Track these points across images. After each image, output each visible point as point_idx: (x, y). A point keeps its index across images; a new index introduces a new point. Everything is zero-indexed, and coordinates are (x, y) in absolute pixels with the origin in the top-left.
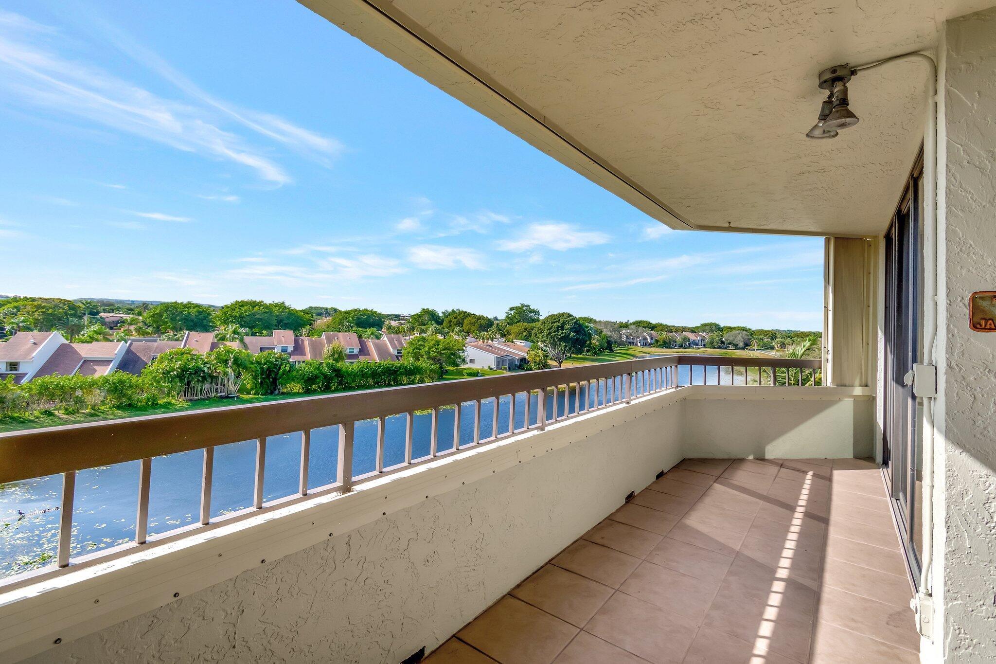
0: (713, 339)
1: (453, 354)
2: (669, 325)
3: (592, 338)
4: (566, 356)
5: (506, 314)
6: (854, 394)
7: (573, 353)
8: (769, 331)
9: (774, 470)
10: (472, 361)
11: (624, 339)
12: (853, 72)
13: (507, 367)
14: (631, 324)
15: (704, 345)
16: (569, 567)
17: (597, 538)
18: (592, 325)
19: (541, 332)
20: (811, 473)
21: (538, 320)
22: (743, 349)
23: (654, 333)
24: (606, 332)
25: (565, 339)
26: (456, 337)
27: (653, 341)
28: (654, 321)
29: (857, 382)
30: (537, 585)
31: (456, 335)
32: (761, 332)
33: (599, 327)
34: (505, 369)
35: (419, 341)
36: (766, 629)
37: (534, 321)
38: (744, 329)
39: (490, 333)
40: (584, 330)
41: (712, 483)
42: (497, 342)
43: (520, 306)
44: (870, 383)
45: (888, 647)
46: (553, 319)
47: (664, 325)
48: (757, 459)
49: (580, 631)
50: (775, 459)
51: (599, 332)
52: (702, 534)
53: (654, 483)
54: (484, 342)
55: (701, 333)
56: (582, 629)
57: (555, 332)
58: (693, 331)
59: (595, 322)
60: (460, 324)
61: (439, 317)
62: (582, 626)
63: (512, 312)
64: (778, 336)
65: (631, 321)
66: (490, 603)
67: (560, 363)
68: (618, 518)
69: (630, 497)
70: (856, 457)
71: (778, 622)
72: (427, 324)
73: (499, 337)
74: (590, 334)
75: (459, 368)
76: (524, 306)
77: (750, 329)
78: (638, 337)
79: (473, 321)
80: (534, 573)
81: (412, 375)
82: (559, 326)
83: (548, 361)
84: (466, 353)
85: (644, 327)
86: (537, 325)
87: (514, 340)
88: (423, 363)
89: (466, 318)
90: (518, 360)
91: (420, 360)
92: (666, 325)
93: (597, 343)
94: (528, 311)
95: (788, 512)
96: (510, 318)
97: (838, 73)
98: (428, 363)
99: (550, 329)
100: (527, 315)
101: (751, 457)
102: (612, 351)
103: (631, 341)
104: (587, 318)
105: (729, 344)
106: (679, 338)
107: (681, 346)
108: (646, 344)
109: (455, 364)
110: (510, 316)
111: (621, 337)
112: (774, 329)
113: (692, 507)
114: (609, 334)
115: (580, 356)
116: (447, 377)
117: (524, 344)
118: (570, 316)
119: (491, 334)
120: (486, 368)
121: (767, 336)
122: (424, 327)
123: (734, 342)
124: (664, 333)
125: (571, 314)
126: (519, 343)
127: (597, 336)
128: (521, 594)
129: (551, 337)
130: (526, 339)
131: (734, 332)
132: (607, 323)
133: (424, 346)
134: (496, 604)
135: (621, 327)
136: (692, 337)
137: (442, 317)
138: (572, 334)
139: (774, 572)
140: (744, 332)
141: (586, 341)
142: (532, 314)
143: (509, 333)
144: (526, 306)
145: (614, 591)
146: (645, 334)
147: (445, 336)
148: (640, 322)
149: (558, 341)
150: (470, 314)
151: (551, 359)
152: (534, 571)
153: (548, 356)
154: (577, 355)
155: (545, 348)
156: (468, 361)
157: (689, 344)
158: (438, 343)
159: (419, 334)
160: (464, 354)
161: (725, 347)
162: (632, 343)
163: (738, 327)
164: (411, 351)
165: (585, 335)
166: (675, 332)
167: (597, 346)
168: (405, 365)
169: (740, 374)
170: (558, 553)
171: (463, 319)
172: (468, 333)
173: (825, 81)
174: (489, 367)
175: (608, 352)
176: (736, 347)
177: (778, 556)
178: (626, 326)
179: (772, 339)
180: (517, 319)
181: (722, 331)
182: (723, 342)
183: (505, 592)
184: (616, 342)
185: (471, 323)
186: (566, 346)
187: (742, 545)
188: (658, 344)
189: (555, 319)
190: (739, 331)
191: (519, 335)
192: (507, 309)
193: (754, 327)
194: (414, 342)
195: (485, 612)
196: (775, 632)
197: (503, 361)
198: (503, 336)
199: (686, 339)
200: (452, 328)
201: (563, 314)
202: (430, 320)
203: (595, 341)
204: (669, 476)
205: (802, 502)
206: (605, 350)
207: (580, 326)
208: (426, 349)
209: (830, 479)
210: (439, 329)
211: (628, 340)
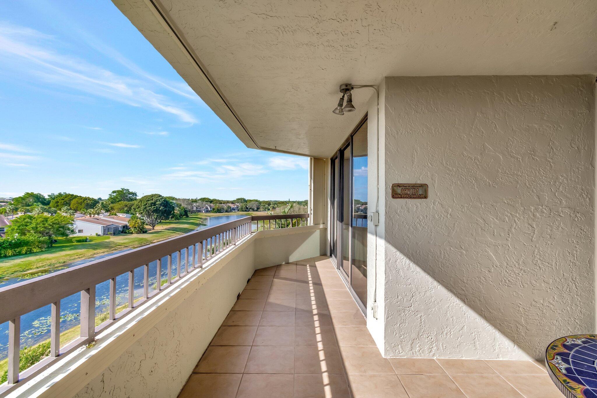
0: (242, 207)
1: (63, 227)
2: (220, 200)
3: (174, 209)
4: (157, 221)
5: (109, 196)
6: (320, 228)
7: (162, 219)
8: (267, 201)
9: (294, 267)
10: (80, 231)
11: (195, 209)
12: (352, 88)
13: (112, 232)
14: (199, 200)
15: (238, 210)
16: (222, 344)
17: (230, 323)
18: (174, 201)
19: (139, 207)
20: (308, 265)
21: (136, 199)
22: (257, 211)
23: (212, 205)
24: (184, 205)
25: (156, 211)
26: (64, 214)
27: (212, 209)
28: (212, 198)
29: (321, 222)
30: (208, 360)
31: (64, 212)
32: (264, 202)
33: (179, 202)
34: (111, 234)
35: (24, 219)
36: (319, 338)
37: (132, 200)
38: (257, 201)
39: (96, 209)
40: (170, 205)
41: (272, 279)
42: (103, 216)
43: (121, 190)
44: (325, 223)
45: (358, 327)
46: (147, 198)
47: (217, 200)
48: (287, 263)
49: (243, 375)
50: (293, 262)
51: (179, 206)
52: (278, 305)
53: (246, 286)
54: (90, 216)
55: (236, 204)
56: (243, 374)
57: (149, 207)
58: (232, 202)
59: (176, 199)
60: (67, 204)
61: (45, 199)
62: (242, 372)
63: (115, 194)
64: (272, 204)
65: (198, 198)
66: (184, 383)
67: (154, 226)
68: (237, 308)
69: (239, 296)
70: (321, 255)
71: (322, 333)
72: (32, 205)
73: (104, 212)
74: (173, 207)
75: (68, 237)
76: (125, 190)
77: (259, 201)
78: (203, 207)
79: (80, 201)
80: (203, 355)
81: (18, 248)
82: (152, 203)
83: (145, 226)
84: (75, 226)
85: (206, 201)
86: (136, 203)
87: (117, 214)
88: (31, 237)
89: (72, 200)
90: (121, 227)
91: (26, 235)
92: (219, 200)
93: (178, 213)
94: (128, 193)
95: (307, 284)
96: (113, 198)
97: (348, 87)
98: (36, 236)
99: (145, 205)
100: (126, 196)
101: (284, 263)
102: (187, 216)
103: (199, 210)
104: (171, 197)
105: (250, 209)
106: (225, 207)
107: (227, 211)
108: (207, 211)
109: (63, 234)
110: (112, 197)
111: (193, 208)
112: (270, 200)
113: (269, 294)
114: (186, 206)
115: (167, 221)
116: (57, 245)
117: (125, 216)
118: (160, 196)
119: (97, 211)
120: (94, 235)
121: (267, 204)
122: (29, 207)
123: (253, 208)
124: (218, 204)
125: (161, 195)
126: (120, 215)
127: (178, 208)
128: (201, 369)
129: (147, 211)
130: (127, 212)
131: (252, 202)
132: (184, 200)
133: (31, 223)
134: (187, 382)
135: (192, 202)
136: (232, 206)
137: (49, 199)
138: (162, 208)
139: (312, 312)
140: (257, 202)
141: (171, 211)
142: (131, 195)
143: (112, 208)
144: (126, 190)
145: (251, 347)
146: (207, 205)
147: (52, 214)
148: (204, 199)
149: (152, 212)
150: (76, 197)
151: (147, 224)
152: (203, 354)
153: (145, 223)
154: (165, 220)
155: (142, 218)
156: (77, 231)
157: (231, 210)
158: (46, 220)
159: (24, 214)
160: (72, 226)
161: (248, 210)
162: (200, 211)
163: (254, 200)
164: (16, 228)
165: (171, 208)
166: (223, 203)
167: (178, 214)
168: (9, 240)
169: (255, 224)
170: (212, 338)
171: (70, 200)
172: (76, 210)
173: (343, 89)
174: (97, 234)
175: (185, 218)
176: (253, 210)
177: (311, 305)
178: (195, 201)
179: (269, 205)
180: (119, 199)
181: (246, 202)
182: (247, 208)
183: (191, 373)
184: (190, 211)
185: (78, 203)
186: (157, 216)
187: (296, 304)
188: (214, 211)
189: (149, 198)
190: (254, 202)
191: (121, 210)
192: (110, 193)
193: (261, 199)
194: (19, 220)
195: (182, 390)
196: (322, 338)
197: (108, 229)
198: (107, 211)
199: (229, 207)
200: (60, 207)
201: (155, 195)
202: (35, 202)
203: (177, 211)
204: (252, 280)
205: (310, 279)
206: (183, 216)
207: (167, 202)
208: (34, 225)
209: (315, 267)
210: (45, 209)
211: (197, 210)
